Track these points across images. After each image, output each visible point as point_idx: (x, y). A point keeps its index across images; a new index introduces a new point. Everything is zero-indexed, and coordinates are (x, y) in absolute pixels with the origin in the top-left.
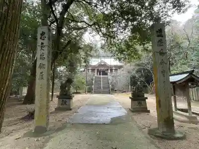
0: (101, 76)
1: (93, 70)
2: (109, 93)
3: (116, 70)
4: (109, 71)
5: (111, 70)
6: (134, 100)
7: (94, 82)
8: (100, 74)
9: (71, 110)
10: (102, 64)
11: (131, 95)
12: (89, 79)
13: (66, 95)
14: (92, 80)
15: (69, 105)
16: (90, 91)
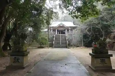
0: (60, 35)
1: (54, 30)
2: (66, 47)
3: (71, 30)
4: (66, 30)
5: (68, 30)
6: (96, 58)
7: (54, 39)
8: (59, 34)
9: (24, 68)
10: (61, 25)
11: (91, 52)
12: (50, 36)
13: (19, 51)
14: (53, 37)
15: (22, 63)
16: (51, 46)
